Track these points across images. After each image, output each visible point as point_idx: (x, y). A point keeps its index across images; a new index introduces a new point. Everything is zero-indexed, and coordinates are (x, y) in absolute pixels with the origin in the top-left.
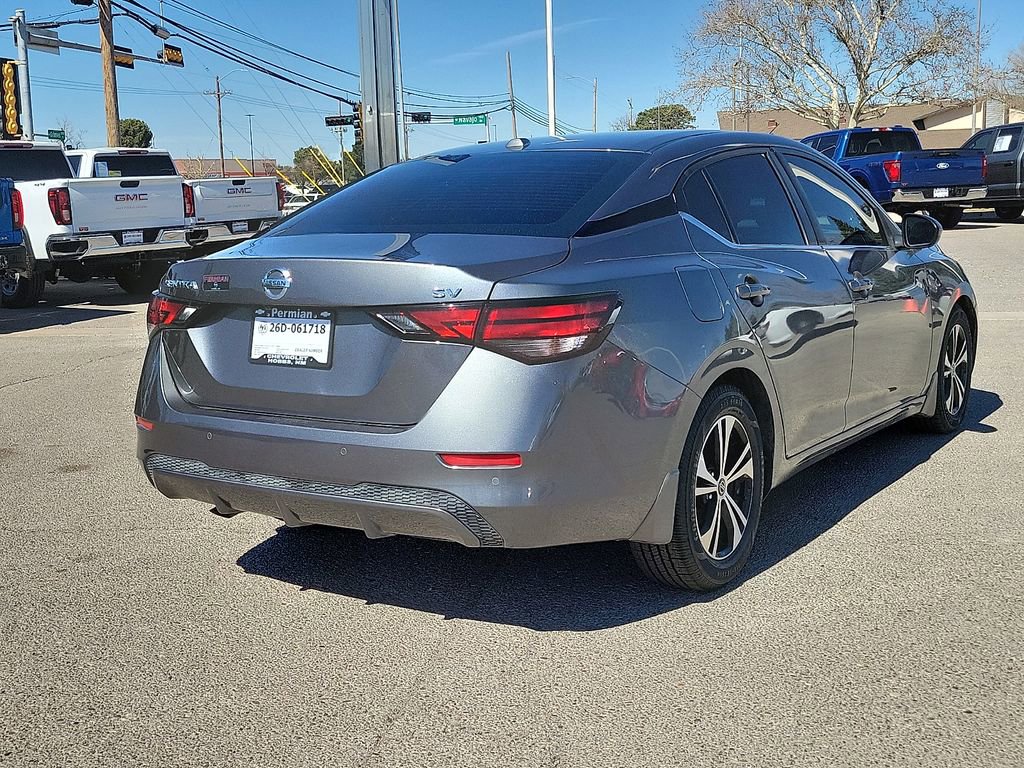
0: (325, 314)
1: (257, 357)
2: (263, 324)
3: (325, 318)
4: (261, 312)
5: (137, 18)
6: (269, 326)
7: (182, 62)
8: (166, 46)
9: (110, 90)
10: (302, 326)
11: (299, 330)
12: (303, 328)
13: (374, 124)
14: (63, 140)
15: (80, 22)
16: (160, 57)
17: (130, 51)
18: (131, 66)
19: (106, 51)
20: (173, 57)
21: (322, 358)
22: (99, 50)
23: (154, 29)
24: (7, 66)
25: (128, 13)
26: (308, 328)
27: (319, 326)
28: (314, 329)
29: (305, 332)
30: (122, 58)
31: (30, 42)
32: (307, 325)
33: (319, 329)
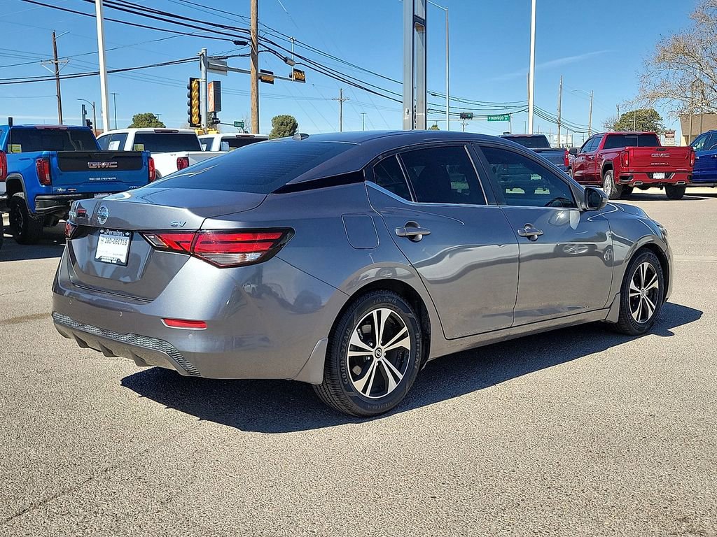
0: (127, 234)
2: (103, 238)
4: (102, 231)
5: (275, 53)
7: (304, 80)
8: (295, 70)
9: (255, 97)
13: (409, 119)
14: (243, 128)
15: (239, 56)
16: (291, 77)
17: (272, 73)
18: (272, 83)
19: (253, 73)
20: (299, 77)
21: (123, 260)
22: (250, 73)
23: (286, 60)
24: (195, 82)
25: (270, 50)
30: (266, 77)
31: (209, 68)
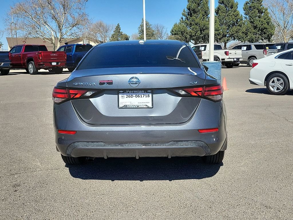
0: (149, 91)
1: (122, 106)
2: (123, 95)
3: (149, 92)
4: (121, 92)
6: (126, 96)
10: (140, 95)
11: (139, 96)
12: (140, 96)
26: (142, 96)
27: (147, 95)
28: (145, 96)
29: (141, 97)
32: (142, 95)
33: (147, 96)
